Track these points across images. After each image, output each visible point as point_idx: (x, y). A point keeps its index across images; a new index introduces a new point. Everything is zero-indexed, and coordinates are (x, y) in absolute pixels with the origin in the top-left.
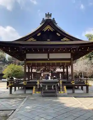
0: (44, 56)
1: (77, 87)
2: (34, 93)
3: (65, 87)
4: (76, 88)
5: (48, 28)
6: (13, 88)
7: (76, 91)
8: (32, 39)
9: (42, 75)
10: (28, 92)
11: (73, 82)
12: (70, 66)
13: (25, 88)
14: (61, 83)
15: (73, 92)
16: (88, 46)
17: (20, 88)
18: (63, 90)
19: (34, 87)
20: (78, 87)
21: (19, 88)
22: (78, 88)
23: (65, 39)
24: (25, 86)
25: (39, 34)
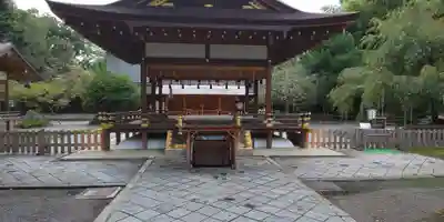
1: (277, 133)
2: (168, 148)
3: (248, 134)
4: (275, 137)
6: (113, 135)
7: (275, 144)
10: (154, 144)
11: (269, 122)
12: (264, 81)
13: (145, 135)
14: (239, 123)
15: (269, 146)
16: (314, 29)
17: (131, 135)
18: (244, 142)
19: (169, 134)
20: (281, 134)
21: (127, 136)
22: (280, 137)
23: (254, 5)
24: (144, 129)
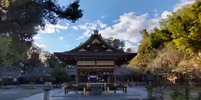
0: (92, 63)
2: (84, 93)
3: (108, 88)
4: (117, 89)
5: (96, 41)
7: (117, 92)
8: (83, 50)
9: (89, 79)
10: (79, 92)
14: (105, 85)
15: (115, 92)
18: (107, 91)
19: (84, 88)
20: (119, 88)
22: (119, 90)
23: (109, 50)
24: (77, 87)
25: (88, 46)
